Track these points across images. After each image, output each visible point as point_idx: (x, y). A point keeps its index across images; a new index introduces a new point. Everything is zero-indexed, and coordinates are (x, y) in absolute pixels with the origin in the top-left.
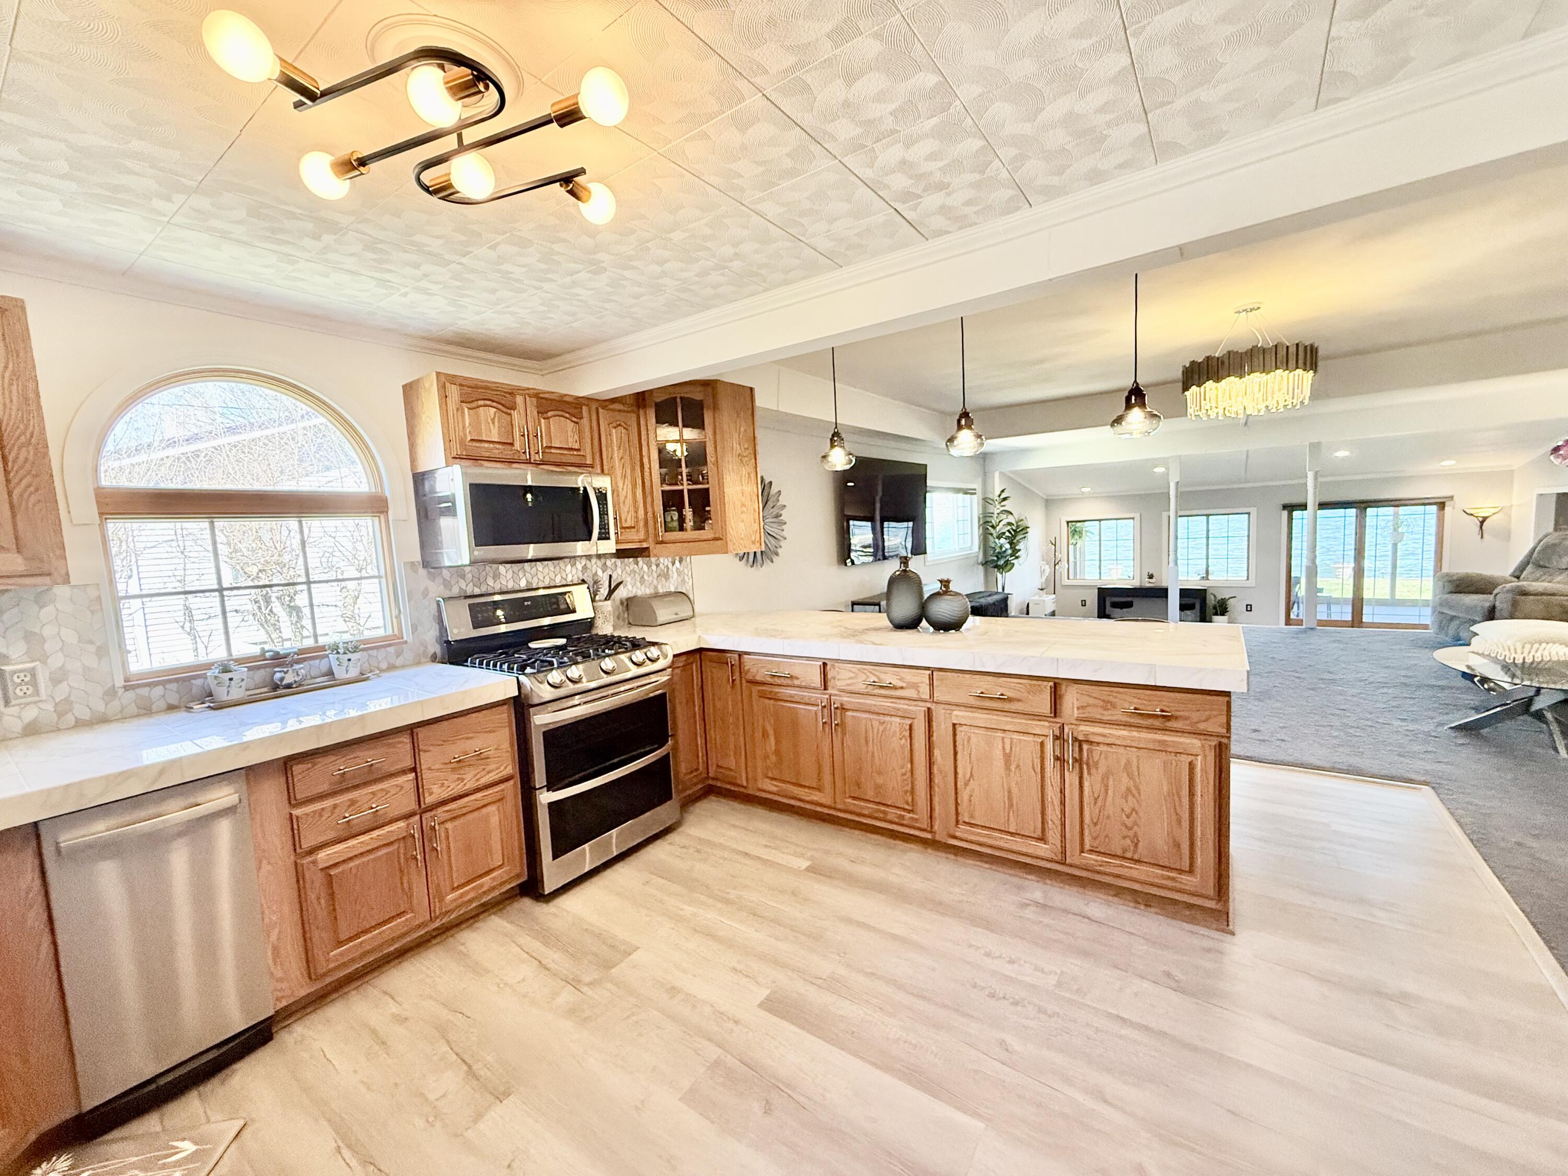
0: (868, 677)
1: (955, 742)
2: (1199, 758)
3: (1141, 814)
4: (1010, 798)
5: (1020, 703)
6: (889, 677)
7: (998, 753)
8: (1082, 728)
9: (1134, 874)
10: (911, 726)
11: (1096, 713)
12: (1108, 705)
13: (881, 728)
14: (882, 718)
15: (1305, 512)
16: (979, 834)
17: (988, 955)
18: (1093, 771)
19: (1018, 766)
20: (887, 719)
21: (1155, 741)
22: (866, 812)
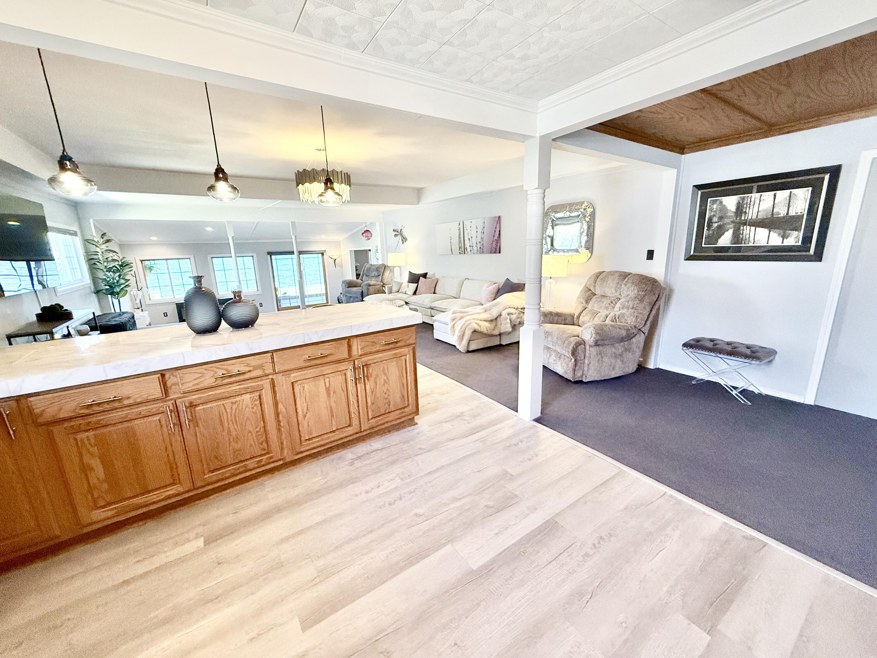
0: (216, 373)
1: (294, 393)
2: (408, 356)
3: (390, 390)
4: (332, 412)
5: (332, 356)
6: (235, 368)
7: (323, 390)
8: (363, 359)
9: (390, 419)
10: (260, 396)
11: (368, 350)
12: (374, 343)
13: (234, 407)
14: (233, 400)
15: (293, 255)
16: (317, 442)
17: (367, 492)
18: (370, 379)
19: (334, 392)
20: (238, 399)
21: (393, 355)
22: (228, 475)
